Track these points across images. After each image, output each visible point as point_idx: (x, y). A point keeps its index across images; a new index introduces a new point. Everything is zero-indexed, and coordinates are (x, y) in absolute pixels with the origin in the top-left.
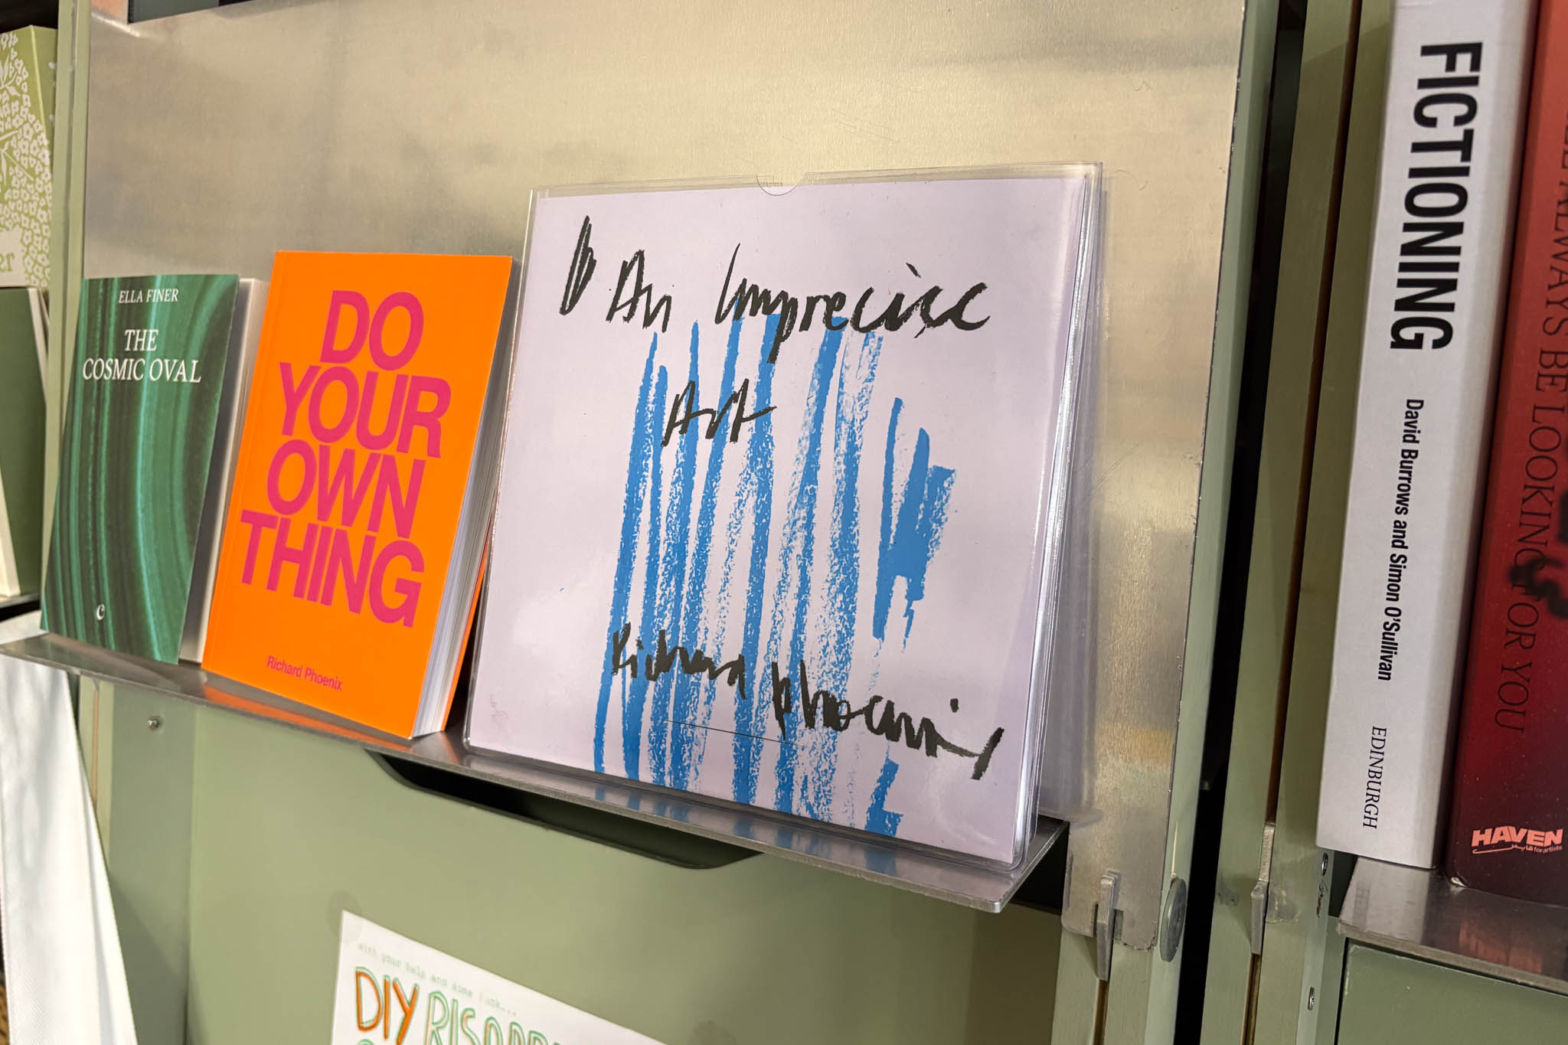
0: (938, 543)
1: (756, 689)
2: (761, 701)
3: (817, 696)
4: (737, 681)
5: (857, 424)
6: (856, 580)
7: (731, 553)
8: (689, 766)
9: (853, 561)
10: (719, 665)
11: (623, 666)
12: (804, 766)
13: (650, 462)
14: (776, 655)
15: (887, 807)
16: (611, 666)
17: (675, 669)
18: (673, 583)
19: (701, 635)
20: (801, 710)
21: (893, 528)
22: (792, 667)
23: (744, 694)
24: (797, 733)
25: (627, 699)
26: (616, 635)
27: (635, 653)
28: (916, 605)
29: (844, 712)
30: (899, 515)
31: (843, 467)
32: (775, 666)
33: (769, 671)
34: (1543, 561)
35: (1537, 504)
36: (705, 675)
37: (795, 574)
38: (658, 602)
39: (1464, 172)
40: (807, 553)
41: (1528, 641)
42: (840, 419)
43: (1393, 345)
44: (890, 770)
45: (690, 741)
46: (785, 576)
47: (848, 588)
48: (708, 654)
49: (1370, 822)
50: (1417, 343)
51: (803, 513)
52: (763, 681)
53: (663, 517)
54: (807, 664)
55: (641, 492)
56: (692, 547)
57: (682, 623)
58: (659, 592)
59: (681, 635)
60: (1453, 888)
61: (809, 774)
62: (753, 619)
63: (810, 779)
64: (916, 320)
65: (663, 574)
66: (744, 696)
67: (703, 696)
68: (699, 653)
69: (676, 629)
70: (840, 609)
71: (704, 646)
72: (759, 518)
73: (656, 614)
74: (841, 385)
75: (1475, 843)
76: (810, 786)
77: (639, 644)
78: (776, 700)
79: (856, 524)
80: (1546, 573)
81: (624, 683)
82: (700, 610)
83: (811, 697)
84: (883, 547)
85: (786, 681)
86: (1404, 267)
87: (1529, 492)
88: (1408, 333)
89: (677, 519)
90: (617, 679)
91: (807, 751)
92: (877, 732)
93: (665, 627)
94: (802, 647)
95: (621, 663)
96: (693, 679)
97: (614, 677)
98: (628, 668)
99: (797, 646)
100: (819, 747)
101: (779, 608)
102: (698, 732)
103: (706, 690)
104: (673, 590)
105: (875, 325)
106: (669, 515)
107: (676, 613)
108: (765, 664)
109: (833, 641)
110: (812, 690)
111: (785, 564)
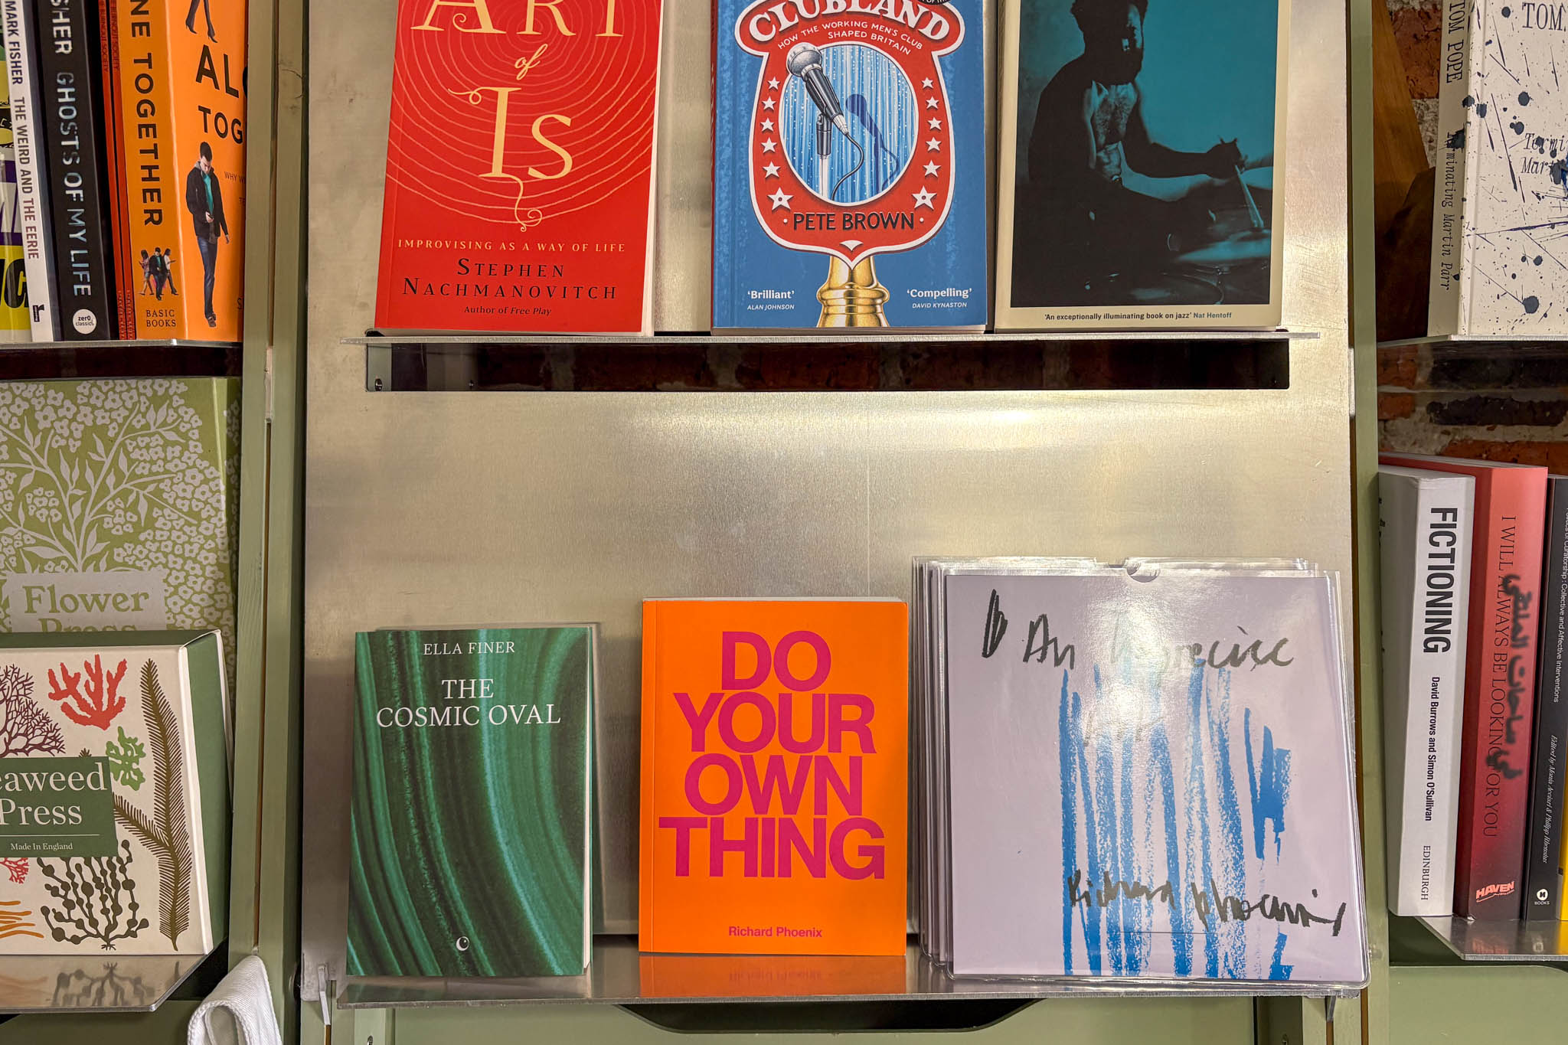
0: (1288, 796)
1: (1182, 901)
2: (1187, 909)
3: (1226, 900)
4: (1168, 898)
5: (1223, 725)
6: (1240, 823)
7: (1149, 814)
8: (1140, 959)
9: (1235, 812)
10: (1153, 890)
11: (1080, 899)
12: (1224, 948)
13: (1077, 758)
14: (1193, 877)
15: (1283, 963)
16: (1070, 901)
17: (1120, 897)
18: (1108, 839)
19: (1136, 871)
20: (1216, 911)
21: (1258, 788)
22: (1205, 884)
23: (1174, 905)
24: (1217, 926)
25: (1086, 922)
26: (1070, 879)
27: (1087, 890)
28: (1280, 835)
29: (1246, 907)
30: (1261, 780)
31: (1219, 753)
32: (1193, 885)
33: (1190, 889)
34: (1501, 752)
35: (1496, 726)
36: (1143, 898)
37: (1197, 824)
38: (1099, 853)
39: (1452, 568)
40: (1204, 809)
41: (1496, 792)
42: (1211, 723)
43: (1425, 651)
44: (1282, 939)
45: (1138, 943)
46: (1191, 826)
47: (1236, 829)
48: (1143, 883)
49: (1425, 896)
50: (1435, 649)
51: (1196, 784)
52: (1187, 896)
53: (1093, 794)
54: (1216, 881)
55: (1073, 778)
56: (1119, 811)
57: (1120, 865)
58: (1099, 846)
59: (1120, 873)
60: (1469, 922)
61: (1228, 950)
62: (1173, 857)
63: (1229, 954)
64: (1249, 660)
65: (1100, 833)
66: (1174, 908)
67: (1144, 912)
68: (1137, 884)
69: (1116, 870)
70: (1232, 843)
71: (1139, 879)
72: (1165, 789)
73: (1099, 861)
74: (1208, 701)
75: (1478, 897)
76: (1230, 959)
77: (1090, 883)
78: (1198, 907)
79: (1233, 788)
80: (1502, 758)
81: (1082, 912)
82: (1133, 855)
83: (1222, 901)
84: (1254, 801)
85: (1203, 894)
86: (1428, 613)
87: (1493, 720)
88: (1431, 645)
89: (1104, 795)
90: (1076, 910)
91: (1225, 936)
92: (1270, 917)
93: (1108, 869)
94: (1210, 870)
95: (1077, 898)
96: (1134, 902)
97: (1073, 909)
98: (1084, 901)
99: (1206, 870)
100: (1232, 932)
101: (1190, 847)
102: (1144, 936)
103: (1146, 908)
104: (1109, 843)
105: (1225, 663)
106: (1097, 793)
107: (1114, 858)
108: (1186, 885)
109: (1231, 864)
110: (1222, 898)
111: (1190, 818)
